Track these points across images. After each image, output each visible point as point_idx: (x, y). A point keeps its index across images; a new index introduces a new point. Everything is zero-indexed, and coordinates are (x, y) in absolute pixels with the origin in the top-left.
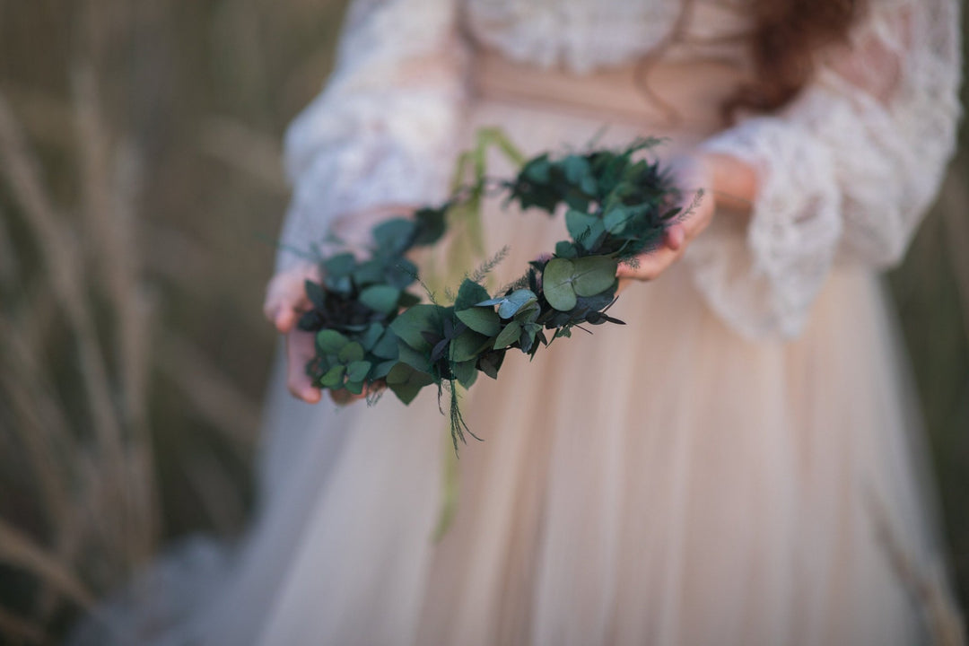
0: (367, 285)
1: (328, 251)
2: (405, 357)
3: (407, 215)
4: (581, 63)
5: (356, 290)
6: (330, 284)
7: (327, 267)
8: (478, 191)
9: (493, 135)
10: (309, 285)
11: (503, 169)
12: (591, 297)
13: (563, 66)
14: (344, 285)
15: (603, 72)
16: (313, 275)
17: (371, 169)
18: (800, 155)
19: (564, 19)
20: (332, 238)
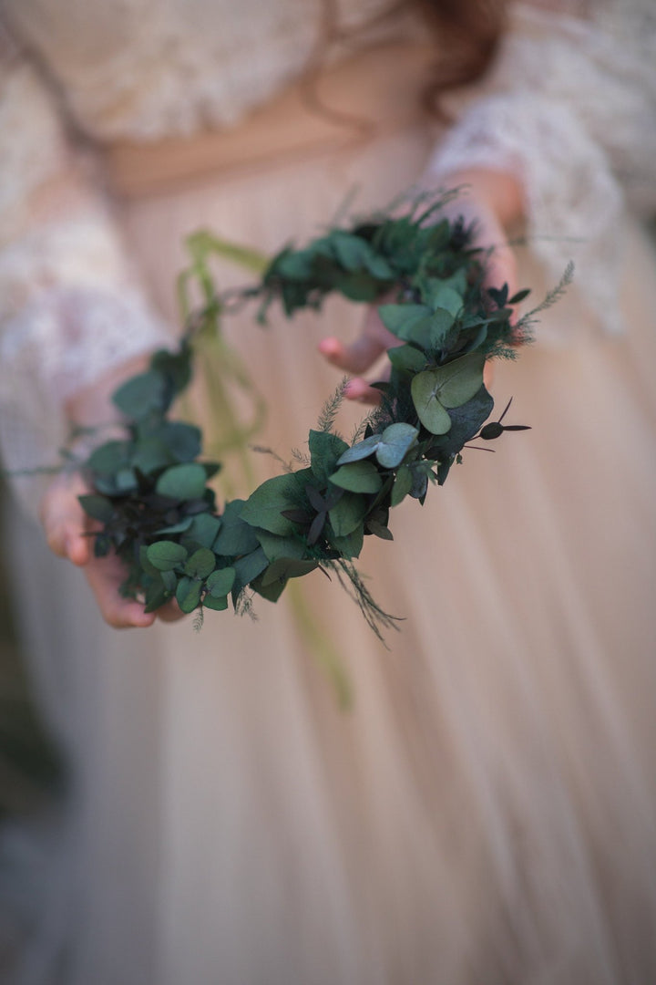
0: (159, 473)
1: (82, 451)
2: (271, 550)
3: (141, 368)
4: (228, 113)
5: (147, 484)
6: (104, 487)
7: (91, 470)
8: (212, 312)
9: (202, 242)
10: (83, 500)
11: (233, 276)
12: (463, 406)
13: (208, 125)
14: (126, 481)
15: (258, 113)
16: (79, 487)
17: (73, 332)
18: (545, 130)
19: (188, 73)
20: (77, 432)
